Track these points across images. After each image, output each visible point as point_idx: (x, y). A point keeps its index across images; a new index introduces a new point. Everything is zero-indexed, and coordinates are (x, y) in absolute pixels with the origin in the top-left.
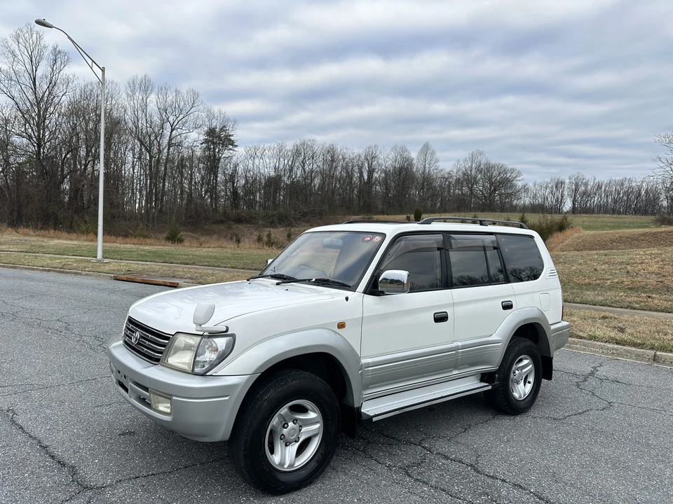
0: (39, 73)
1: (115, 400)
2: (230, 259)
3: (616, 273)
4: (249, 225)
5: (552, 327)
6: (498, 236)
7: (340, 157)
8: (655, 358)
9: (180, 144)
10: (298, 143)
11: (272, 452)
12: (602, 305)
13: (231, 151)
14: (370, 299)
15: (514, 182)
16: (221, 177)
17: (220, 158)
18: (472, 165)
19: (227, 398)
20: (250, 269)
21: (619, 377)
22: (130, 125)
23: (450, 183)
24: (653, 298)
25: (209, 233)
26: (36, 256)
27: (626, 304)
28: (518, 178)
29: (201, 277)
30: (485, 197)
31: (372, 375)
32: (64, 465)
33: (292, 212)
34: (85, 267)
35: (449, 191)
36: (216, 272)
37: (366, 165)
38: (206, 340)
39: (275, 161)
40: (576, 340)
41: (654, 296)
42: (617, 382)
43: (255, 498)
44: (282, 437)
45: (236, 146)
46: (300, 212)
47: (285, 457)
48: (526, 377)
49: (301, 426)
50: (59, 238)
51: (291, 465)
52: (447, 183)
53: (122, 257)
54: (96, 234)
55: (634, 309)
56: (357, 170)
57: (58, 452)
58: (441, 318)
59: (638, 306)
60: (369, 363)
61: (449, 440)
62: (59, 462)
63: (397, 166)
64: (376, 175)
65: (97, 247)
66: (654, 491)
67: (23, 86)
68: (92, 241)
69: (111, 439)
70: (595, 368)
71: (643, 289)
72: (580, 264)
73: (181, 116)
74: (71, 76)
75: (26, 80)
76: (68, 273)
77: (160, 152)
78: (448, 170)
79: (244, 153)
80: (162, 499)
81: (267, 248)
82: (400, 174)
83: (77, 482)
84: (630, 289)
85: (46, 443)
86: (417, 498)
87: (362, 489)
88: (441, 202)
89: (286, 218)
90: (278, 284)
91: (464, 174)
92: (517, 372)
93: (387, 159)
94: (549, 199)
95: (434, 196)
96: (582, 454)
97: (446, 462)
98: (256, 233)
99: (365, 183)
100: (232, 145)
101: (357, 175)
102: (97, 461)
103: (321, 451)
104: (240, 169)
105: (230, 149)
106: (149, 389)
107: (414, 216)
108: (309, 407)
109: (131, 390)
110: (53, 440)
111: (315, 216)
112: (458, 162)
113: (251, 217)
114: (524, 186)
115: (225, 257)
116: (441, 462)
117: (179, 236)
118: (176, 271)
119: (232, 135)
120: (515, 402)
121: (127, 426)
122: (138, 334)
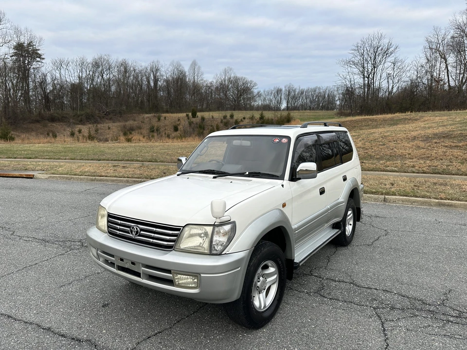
2: (65, 152)
4: (61, 123)
7: (132, 69)
8: (385, 200)
10: (96, 57)
13: (39, 63)
14: (293, 184)
15: (252, 90)
16: (31, 85)
17: (29, 69)
18: (225, 78)
19: (239, 269)
20: (88, 160)
21: (377, 214)
23: (212, 90)
25: (28, 130)
28: (256, 87)
29: (52, 168)
30: (235, 100)
31: (298, 235)
32: (79, 340)
33: (97, 112)
35: (212, 96)
36: (62, 164)
37: (152, 75)
39: (79, 71)
42: (378, 217)
44: (258, 288)
45: (43, 59)
46: (104, 112)
49: (266, 279)
51: (265, 307)
52: (210, 90)
56: (145, 79)
57: (64, 330)
60: (296, 228)
61: (325, 268)
62: (73, 339)
63: (175, 77)
64: (159, 83)
69: (99, 311)
78: (210, 80)
79: (51, 64)
81: (90, 142)
86: (342, 311)
87: (306, 312)
88: (208, 103)
89: (93, 116)
91: (221, 84)
93: (166, 72)
94: (273, 101)
95: (202, 99)
96: (400, 265)
97: (336, 284)
99: (153, 90)
100: (39, 57)
101: (145, 82)
104: (49, 79)
105: (37, 61)
106: (172, 271)
107: (192, 114)
108: (270, 264)
109: (143, 273)
110: (50, 322)
111: (115, 115)
112: (217, 75)
113: (63, 117)
114: (258, 93)
115: (59, 150)
116: (334, 284)
117: (10, 135)
118: (25, 164)
119: (39, 50)
120: (347, 238)
121: (101, 298)
122: (138, 229)
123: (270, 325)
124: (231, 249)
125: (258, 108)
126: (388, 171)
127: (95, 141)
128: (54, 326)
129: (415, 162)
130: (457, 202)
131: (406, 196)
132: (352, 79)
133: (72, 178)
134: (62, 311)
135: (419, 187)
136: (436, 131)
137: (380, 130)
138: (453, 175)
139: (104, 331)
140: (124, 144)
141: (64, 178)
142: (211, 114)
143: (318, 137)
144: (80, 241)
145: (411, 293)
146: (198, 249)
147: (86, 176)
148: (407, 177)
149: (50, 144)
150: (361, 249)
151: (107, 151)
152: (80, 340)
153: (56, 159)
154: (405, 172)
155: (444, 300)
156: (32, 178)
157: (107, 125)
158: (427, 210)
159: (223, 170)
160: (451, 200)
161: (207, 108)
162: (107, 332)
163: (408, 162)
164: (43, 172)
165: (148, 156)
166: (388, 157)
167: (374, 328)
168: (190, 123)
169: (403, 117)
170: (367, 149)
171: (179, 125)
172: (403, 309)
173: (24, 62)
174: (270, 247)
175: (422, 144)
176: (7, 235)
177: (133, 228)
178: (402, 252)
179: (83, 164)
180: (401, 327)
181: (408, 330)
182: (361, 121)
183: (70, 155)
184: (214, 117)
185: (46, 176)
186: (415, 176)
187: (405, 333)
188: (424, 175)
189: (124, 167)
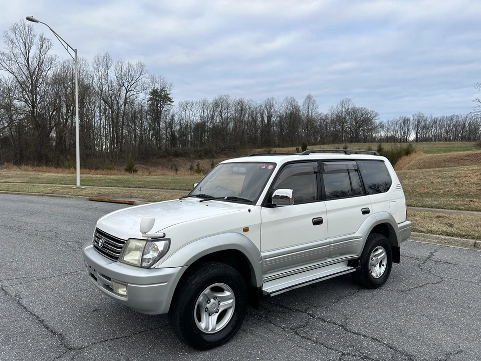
0: (31, 55)
1: (90, 286)
2: (170, 183)
3: (447, 184)
4: (183, 158)
5: (399, 226)
6: (358, 161)
7: (247, 107)
8: (475, 245)
9: (132, 102)
10: (217, 98)
11: (200, 320)
12: (437, 208)
13: (169, 106)
14: (266, 210)
15: (373, 121)
16: (162, 125)
17: (161, 111)
18: (342, 110)
19: (166, 284)
20: (185, 190)
21: (449, 259)
22: (97, 89)
23: (327, 123)
24: (474, 202)
25: (156, 165)
26: (33, 185)
27: (454, 207)
28: (376, 118)
29: (150, 196)
30: (352, 132)
31: (269, 264)
32: (55, 333)
33: (214, 148)
34: (68, 192)
35: (326, 129)
36: (161, 193)
37: (266, 112)
38: (150, 243)
39: (201, 112)
40: (418, 233)
41: (474, 200)
42: (447, 263)
43: (189, 353)
44: (207, 310)
45: (173, 102)
47: (209, 324)
48: (381, 262)
49: (219, 302)
50: (50, 172)
51: (214, 329)
52: (325, 123)
53: (95, 184)
54: (75, 168)
55: (461, 210)
56: (260, 116)
57: (51, 324)
58: (317, 222)
59: (463, 207)
60: (266, 256)
61: (326, 308)
62: (52, 331)
63: (288, 112)
64: (273, 119)
65: (76, 177)
66: (473, 341)
67: (20, 64)
68: (73, 173)
69: (88, 314)
70: (432, 253)
71: (467, 195)
72: (421, 179)
73: (133, 82)
74: (53, 56)
75: (22, 60)
76: (56, 196)
77: (119, 108)
78: (325, 113)
79: (179, 106)
80: (123, 355)
81: (197, 174)
82: (290, 118)
83: (64, 345)
84: (458, 195)
85: (42, 318)
86: (303, 350)
87: (264, 345)
89: (210, 152)
90: (201, 201)
91: (337, 116)
92: (374, 258)
93: (280, 108)
94: (399, 132)
95: (316, 133)
96: (421, 316)
97: (323, 324)
98: (189, 164)
99: (266, 125)
100: (169, 101)
101: (259, 119)
102: (78, 330)
103: (234, 318)
104: (176, 119)
105: (168, 104)
106: (111, 279)
107: (302, 148)
108: (224, 288)
111: (230, 150)
112: (332, 107)
113: (185, 153)
114: (381, 123)
115: (167, 181)
116: (321, 324)
117: (134, 167)
118: (132, 193)
119: (169, 94)
120: (374, 280)
122: (103, 240)
124: (161, 264)
125: (381, 140)
127: (201, 173)
143: (321, 164)
145: (405, 347)
156: (132, 204)
159: (212, 195)
164: (143, 199)
173: (157, 106)
179: (177, 194)
183: (173, 186)
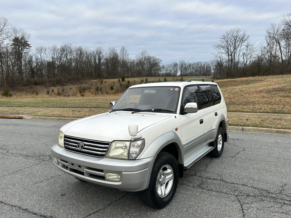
4: (41, 86)
7: (85, 52)
8: (243, 129)
10: (63, 45)
13: (28, 49)
14: (183, 116)
15: (159, 64)
16: (23, 63)
17: (22, 54)
18: (142, 57)
19: (147, 169)
20: (57, 107)
23: (134, 64)
25: (21, 91)
28: (161, 63)
30: (148, 70)
33: (63, 79)
35: (134, 68)
37: (97, 56)
39: (52, 54)
42: (238, 140)
44: (160, 183)
45: (31, 47)
46: (67, 79)
49: (165, 176)
51: (165, 194)
52: (133, 64)
56: (93, 59)
60: (184, 145)
63: (111, 57)
64: (102, 61)
69: (59, 198)
78: (133, 59)
79: (35, 50)
81: (59, 97)
82: (113, 61)
85: (24, 207)
86: (215, 197)
88: (131, 73)
89: (61, 81)
91: (140, 61)
93: (106, 54)
94: (172, 71)
95: (128, 70)
98: (46, 90)
99: (98, 65)
100: (28, 46)
101: (93, 61)
104: (34, 59)
105: (27, 48)
106: (104, 171)
107: (122, 79)
108: (168, 167)
109: (86, 172)
110: (27, 205)
111: (75, 81)
112: (137, 56)
113: (42, 82)
114: (163, 66)
115: (39, 102)
116: (210, 181)
117: (9, 93)
119: (28, 41)
120: (218, 152)
121: (61, 190)
122: (83, 144)
123: (168, 207)
124: (142, 156)
125: (163, 75)
126: (245, 112)
127: (62, 96)
128: (29, 208)
129: (261, 106)
130: (289, 130)
131: (256, 127)
132: (221, 57)
133: (46, 118)
134: (35, 199)
135: (264, 121)
136: (275, 87)
137: (239, 87)
138: (286, 114)
139: (61, 211)
140: (80, 98)
141: (41, 118)
142: (134, 79)
143: (199, 87)
144: (49, 156)
145: (260, 186)
146: (121, 157)
147: (55, 117)
148: (256, 115)
149: (34, 98)
150: (227, 159)
151: (69, 102)
152: (46, 217)
153: (37, 107)
154: (256, 112)
155: (281, 190)
156: (22, 119)
157: (70, 87)
158: (269, 136)
159: (138, 108)
160: (285, 129)
161: (131, 75)
162: (63, 211)
163: (257, 106)
164: (29, 115)
165: (94, 104)
166: (244, 103)
167: (236, 208)
168: (121, 85)
169: (253, 79)
170: (231, 99)
171: (114, 86)
172: (255, 196)
173: (19, 49)
174: (167, 156)
175: (266, 95)
176: (4, 152)
177: (80, 144)
178: (254, 161)
179: (53, 110)
180: (253, 207)
181: (258, 209)
182: (227, 82)
183: (46, 105)
184: (136, 81)
185: (31, 117)
186: (262, 114)
187: (256, 211)
188: (267, 114)
189: (79, 111)
